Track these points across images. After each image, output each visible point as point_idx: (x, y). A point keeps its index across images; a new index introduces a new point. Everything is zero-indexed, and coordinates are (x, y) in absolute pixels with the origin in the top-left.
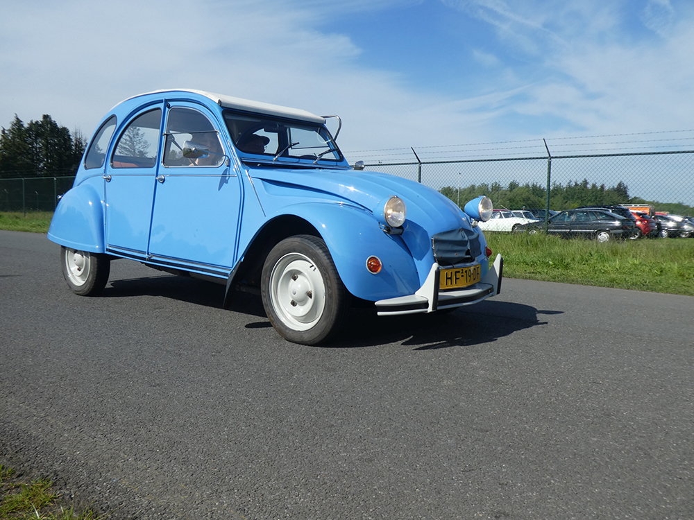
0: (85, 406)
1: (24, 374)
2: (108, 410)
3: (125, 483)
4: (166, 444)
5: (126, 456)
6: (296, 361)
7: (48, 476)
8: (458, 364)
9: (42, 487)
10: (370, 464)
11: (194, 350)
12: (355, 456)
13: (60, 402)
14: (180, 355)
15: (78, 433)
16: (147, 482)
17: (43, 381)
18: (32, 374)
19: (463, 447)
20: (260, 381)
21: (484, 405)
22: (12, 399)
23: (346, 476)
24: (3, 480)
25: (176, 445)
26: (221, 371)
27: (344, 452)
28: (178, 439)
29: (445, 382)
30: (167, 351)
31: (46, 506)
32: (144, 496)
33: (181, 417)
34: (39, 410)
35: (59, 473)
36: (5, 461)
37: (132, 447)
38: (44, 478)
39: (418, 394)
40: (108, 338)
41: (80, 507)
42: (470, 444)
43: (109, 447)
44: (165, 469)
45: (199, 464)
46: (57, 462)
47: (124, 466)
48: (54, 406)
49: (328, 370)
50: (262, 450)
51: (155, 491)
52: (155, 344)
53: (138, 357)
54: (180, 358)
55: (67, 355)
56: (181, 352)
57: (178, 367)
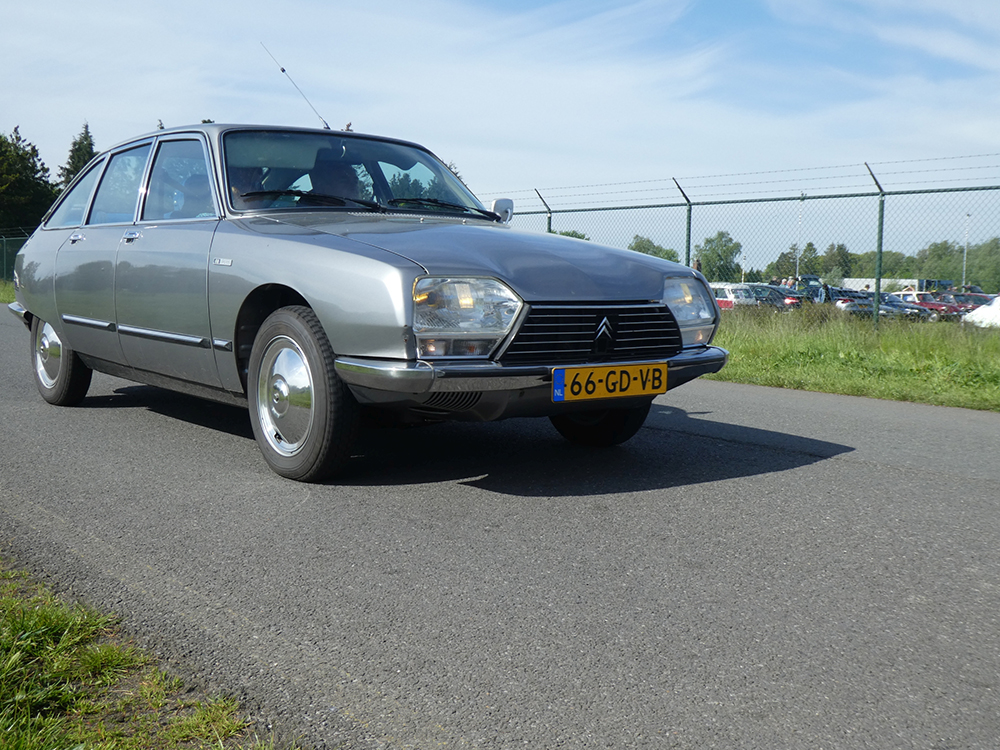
0: (282, 596)
1: (187, 543)
2: (319, 605)
3: (348, 714)
4: (411, 663)
5: (348, 675)
6: (631, 547)
7: (232, 693)
8: (940, 568)
9: (224, 709)
10: (760, 722)
11: (454, 520)
12: (734, 707)
13: (244, 588)
14: (431, 527)
15: (273, 635)
16: (383, 716)
17: (217, 555)
19: (937, 709)
20: (567, 576)
21: (985, 641)
22: (173, 579)
23: (716, 737)
24: (167, 695)
25: (427, 665)
26: (501, 557)
27: (714, 699)
28: (431, 657)
29: (911, 598)
30: (411, 521)
31: (231, 737)
32: (378, 736)
33: (434, 624)
34: (214, 598)
35: (248, 691)
36: (168, 667)
37: (357, 663)
38: (227, 697)
39: (857, 616)
41: (282, 744)
42: (950, 704)
43: (322, 660)
44: (410, 699)
45: (466, 696)
46: (244, 675)
47: (347, 689)
48: (235, 592)
49: (689, 565)
50: (569, 685)
51: (395, 729)
52: (390, 508)
53: (363, 527)
54: (431, 531)
55: (250, 517)
56: (433, 523)
57: (429, 547)
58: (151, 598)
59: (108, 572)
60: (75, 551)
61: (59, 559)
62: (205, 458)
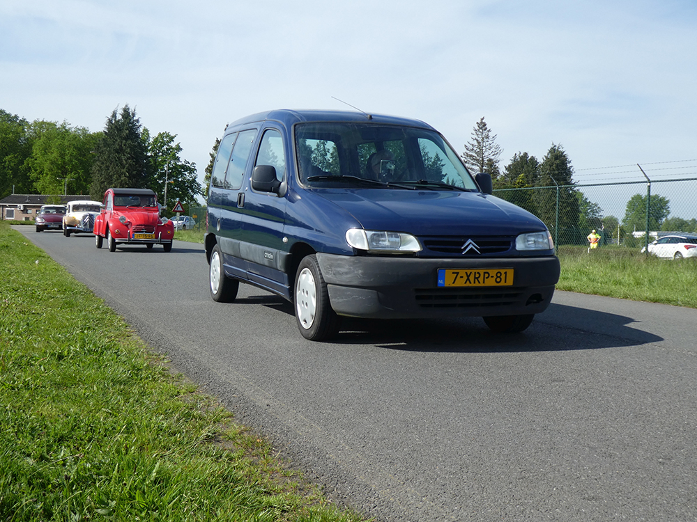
0: (503, 514)
1: (415, 455)
11: (628, 451)
13: (470, 502)
14: (610, 456)
17: (441, 469)
18: (424, 458)
22: (411, 489)
26: (683, 491)
30: (591, 448)
34: (448, 510)
40: (504, 418)
48: (464, 507)
52: (570, 435)
53: (552, 451)
54: (612, 460)
55: (458, 435)
56: (611, 452)
57: (615, 475)
58: (399, 506)
59: (361, 478)
60: (333, 456)
61: (322, 462)
62: (411, 380)
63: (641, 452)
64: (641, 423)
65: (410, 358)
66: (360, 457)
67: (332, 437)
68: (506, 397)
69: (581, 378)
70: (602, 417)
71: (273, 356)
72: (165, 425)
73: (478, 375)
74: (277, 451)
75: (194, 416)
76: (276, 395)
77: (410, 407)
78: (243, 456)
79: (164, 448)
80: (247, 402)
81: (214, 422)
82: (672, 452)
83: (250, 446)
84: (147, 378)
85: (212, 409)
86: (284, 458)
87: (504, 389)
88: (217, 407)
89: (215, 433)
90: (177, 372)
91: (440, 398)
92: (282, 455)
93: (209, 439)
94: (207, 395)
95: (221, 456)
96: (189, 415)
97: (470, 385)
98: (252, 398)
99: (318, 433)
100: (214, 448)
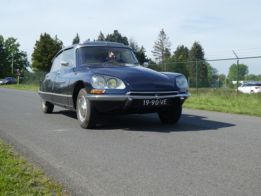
1: (129, 189)
11: (225, 183)
14: (217, 186)
18: (133, 190)
30: (208, 182)
40: (170, 170)
52: (199, 177)
53: (191, 184)
54: (217, 187)
55: (149, 179)
56: (217, 184)
57: (218, 194)
60: (91, 191)
61: (86, 194)
62: (128, 154)
63: (230, 183)
64: (231, 170)
65: (128, 143)
66: (103, 191)
67: (90, 182)
68: (171, 160)
69: (205, 150)
70: (214, 168)
71: (63, 145)
72: (11, 179)
73: (159, 150)
74: (65, 190)
75: (25, 175)
76: (65, 163)
77: (127, 166)
78: (48, 192)
79: (11, 190)
80: (51, 167)
81: (35, 177)
82: (244, 183)
83: (52, 188)
84: (3, 157)
85: (34, 171)
86: (68, 192)
87: (170, 157)
88: (37, 169)
89: (35, 182)
90: (17, 153)
91: (141, 162)
92: (67, 191)
93: (32, 185)
94: (32, 164)
95: (38, 193)
96: (23, 174)
97: (155, 155)
98: (53, 165)
99: (84, 180)
100: (34, 189)
